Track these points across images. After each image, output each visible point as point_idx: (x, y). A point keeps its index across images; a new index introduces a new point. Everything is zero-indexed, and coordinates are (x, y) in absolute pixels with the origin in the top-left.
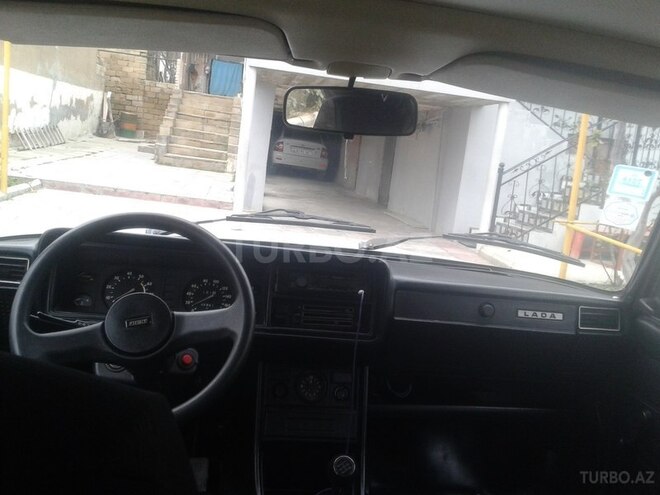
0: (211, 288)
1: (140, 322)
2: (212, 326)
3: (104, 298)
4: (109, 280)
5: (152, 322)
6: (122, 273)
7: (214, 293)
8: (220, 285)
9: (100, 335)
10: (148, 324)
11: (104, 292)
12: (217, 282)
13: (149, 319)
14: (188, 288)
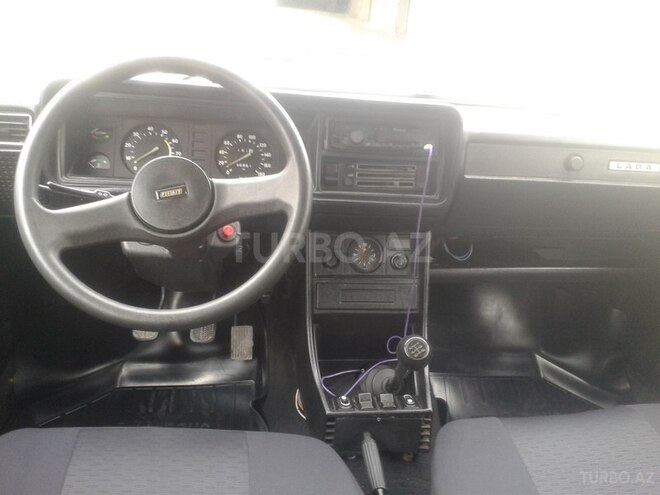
0: (246, 145)
1: (173, 193)
2: (260, 197)
3: (123, 159)
4: (128, 137)
5: (189, 193)
6: (141, 128)
7: (251, 151)
8: (258, 141)
9: (126, 208)
10: (184, 195)
11: (123, 151)
12: (253, 137)
13: (184, 189)
14: (220, 146)
